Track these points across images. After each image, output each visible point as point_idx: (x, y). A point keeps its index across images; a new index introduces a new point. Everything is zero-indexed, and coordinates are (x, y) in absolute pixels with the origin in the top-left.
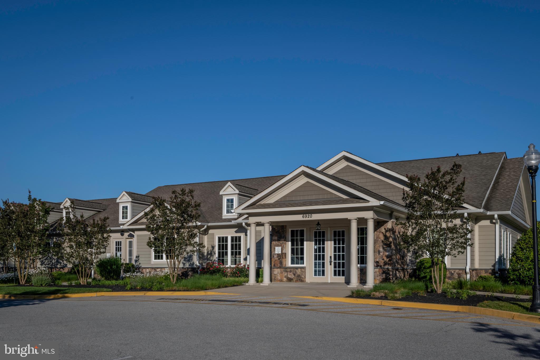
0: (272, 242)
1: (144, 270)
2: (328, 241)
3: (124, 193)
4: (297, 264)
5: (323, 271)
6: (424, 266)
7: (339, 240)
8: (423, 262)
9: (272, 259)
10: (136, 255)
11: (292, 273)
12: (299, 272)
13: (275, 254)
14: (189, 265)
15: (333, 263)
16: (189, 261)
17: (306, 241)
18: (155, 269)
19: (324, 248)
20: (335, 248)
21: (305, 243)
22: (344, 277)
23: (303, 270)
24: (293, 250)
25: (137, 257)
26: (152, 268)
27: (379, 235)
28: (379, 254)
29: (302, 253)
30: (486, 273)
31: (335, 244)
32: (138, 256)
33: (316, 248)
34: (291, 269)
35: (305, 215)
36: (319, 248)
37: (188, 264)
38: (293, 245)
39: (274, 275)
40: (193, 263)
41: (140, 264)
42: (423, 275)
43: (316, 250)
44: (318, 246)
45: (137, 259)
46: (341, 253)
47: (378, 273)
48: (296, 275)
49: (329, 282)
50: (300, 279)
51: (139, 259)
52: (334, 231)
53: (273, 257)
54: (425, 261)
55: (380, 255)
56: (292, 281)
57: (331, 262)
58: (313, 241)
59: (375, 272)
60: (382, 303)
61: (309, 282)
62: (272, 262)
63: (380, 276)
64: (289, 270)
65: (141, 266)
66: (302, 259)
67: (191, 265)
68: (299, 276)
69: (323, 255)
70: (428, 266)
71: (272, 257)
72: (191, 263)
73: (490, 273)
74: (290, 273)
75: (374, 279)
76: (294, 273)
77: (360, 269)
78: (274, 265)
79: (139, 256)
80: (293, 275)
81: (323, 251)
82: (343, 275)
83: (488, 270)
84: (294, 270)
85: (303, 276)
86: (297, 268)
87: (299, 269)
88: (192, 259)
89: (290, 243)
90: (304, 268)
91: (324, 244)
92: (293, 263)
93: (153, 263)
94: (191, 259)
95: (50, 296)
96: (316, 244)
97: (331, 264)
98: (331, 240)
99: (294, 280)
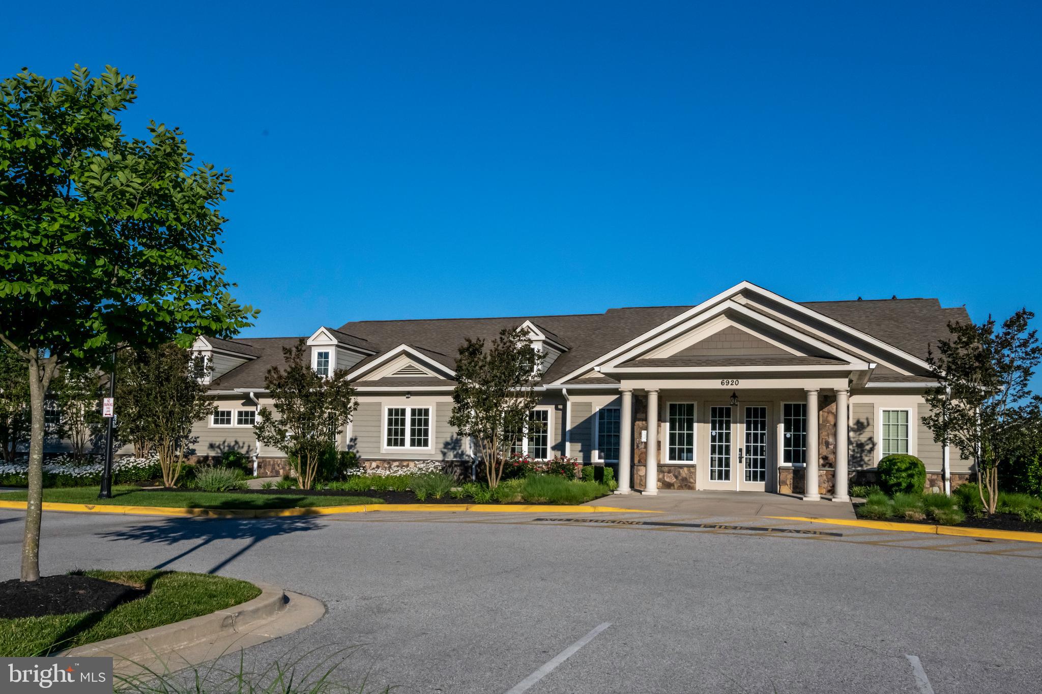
0: (635, 422)
1: (367, 464)
2: (735, 422)
3: (322, 329)
4: (680, 459)
5: (727, 473)
6: (896, 467)
7: (756, 423)
8: (894, 461)
9: (636, 451)
10: (351, 437)
11: (671, 474)
12: (684, 472)
13: (642, 442)
14: (455, 456)
15: (744, 460)
16: (454, 449)
17: (698, 422)
18: (389, 462)
19: (728, 435)
20: (748, 435)
21: (695, 425)
22: (764, 482)
23: (692, 470)
24: (672, 437)
25: (351, 440)
26: (384, 460)
27: (827, 417)
28: (827, 447)
29: (690, 442)
30: (960, 479)
31: (748, 428)
32: (354, 438)
33: (714, 434)
34: (670, 468)
35: (725, 380)
36: (721, 435)
37: (452, 456)
38: (672, 428)
39: (639, 478)
40: (462, 452)
41: (358, 452)
42: (893, 481)
43: (713, 439)
44: (717, 431)
45: (352, 443)
46: (724, 444)
47: (825, 477)
48: (680, 478)
49: (738, 490)
50: (687, 484)
51: (356, 444)
52: (747, 408)
53: (638, 447)
54: (898, 459)
55: (828, 449)
56: (672, 487)
57: (741, 458)
58: (709, 423)
59: (820, 476)
60: (938, 530)
61: (701, 489)
62: (635, 456)
63: (828, 482)
64: (666, 469)
65: (360, 457)
66: (690, 451)
67: (458, 456)
68: (684, 479)
69: (728, 447)
70: (903, 468)
71: (635, 447)
72: (458, 453)
73: (967, 479)
74: (669, 475)
75: (819, 486)
76: (676, 474)
77: (794, 470)
78: (639, 461)
79: (356, 439)
80: (673, 478)
81: (728, 440)
82: (762, 479)
83: (965, 474)
84: (675, 469)
85: (692, 480)
86: (681, 467)
87: (685, 469)
88: (460, 446)
89: (668, 424)
90: (693, 466)
91: (728, 428)
92: (672, 457)
93: (384, 452)
94: (457, 445)
95: (282, 512)
96: (714, 428)
97: (740, 462)
98: (741, 422)
99: (676, 486)
